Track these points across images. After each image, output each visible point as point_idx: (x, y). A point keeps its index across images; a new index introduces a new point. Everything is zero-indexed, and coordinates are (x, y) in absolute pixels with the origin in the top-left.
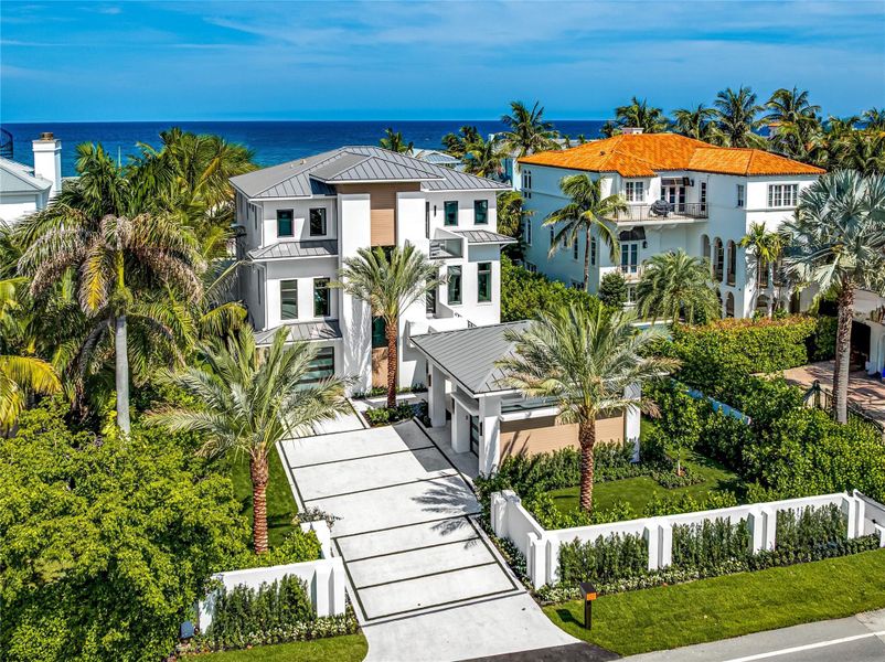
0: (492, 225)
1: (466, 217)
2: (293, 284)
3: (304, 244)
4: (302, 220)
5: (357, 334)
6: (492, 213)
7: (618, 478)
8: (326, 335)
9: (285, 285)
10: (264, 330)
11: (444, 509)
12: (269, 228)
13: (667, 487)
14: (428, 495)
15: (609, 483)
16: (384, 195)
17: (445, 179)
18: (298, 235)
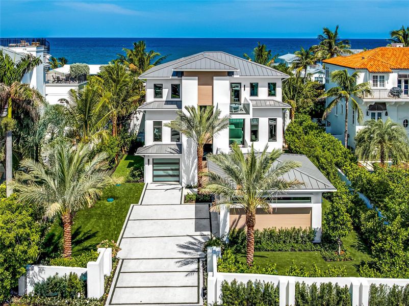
0: (279, 97)
1: (263, 92)
2: (160, 123)
3: (167, 102)
4: (167, 90)
5: (189, 152)
6: (279, 90)
7: (300, 250)
8: (174, 152)
9: (155, 123)
10: (144, 146)
11: (190, 253)
12: (150, 93)
13: (326, 260)
14: (186, 244)
15: (293, 252)
16: (206, 78)
17: (239, 70)
18: (164, 98)
